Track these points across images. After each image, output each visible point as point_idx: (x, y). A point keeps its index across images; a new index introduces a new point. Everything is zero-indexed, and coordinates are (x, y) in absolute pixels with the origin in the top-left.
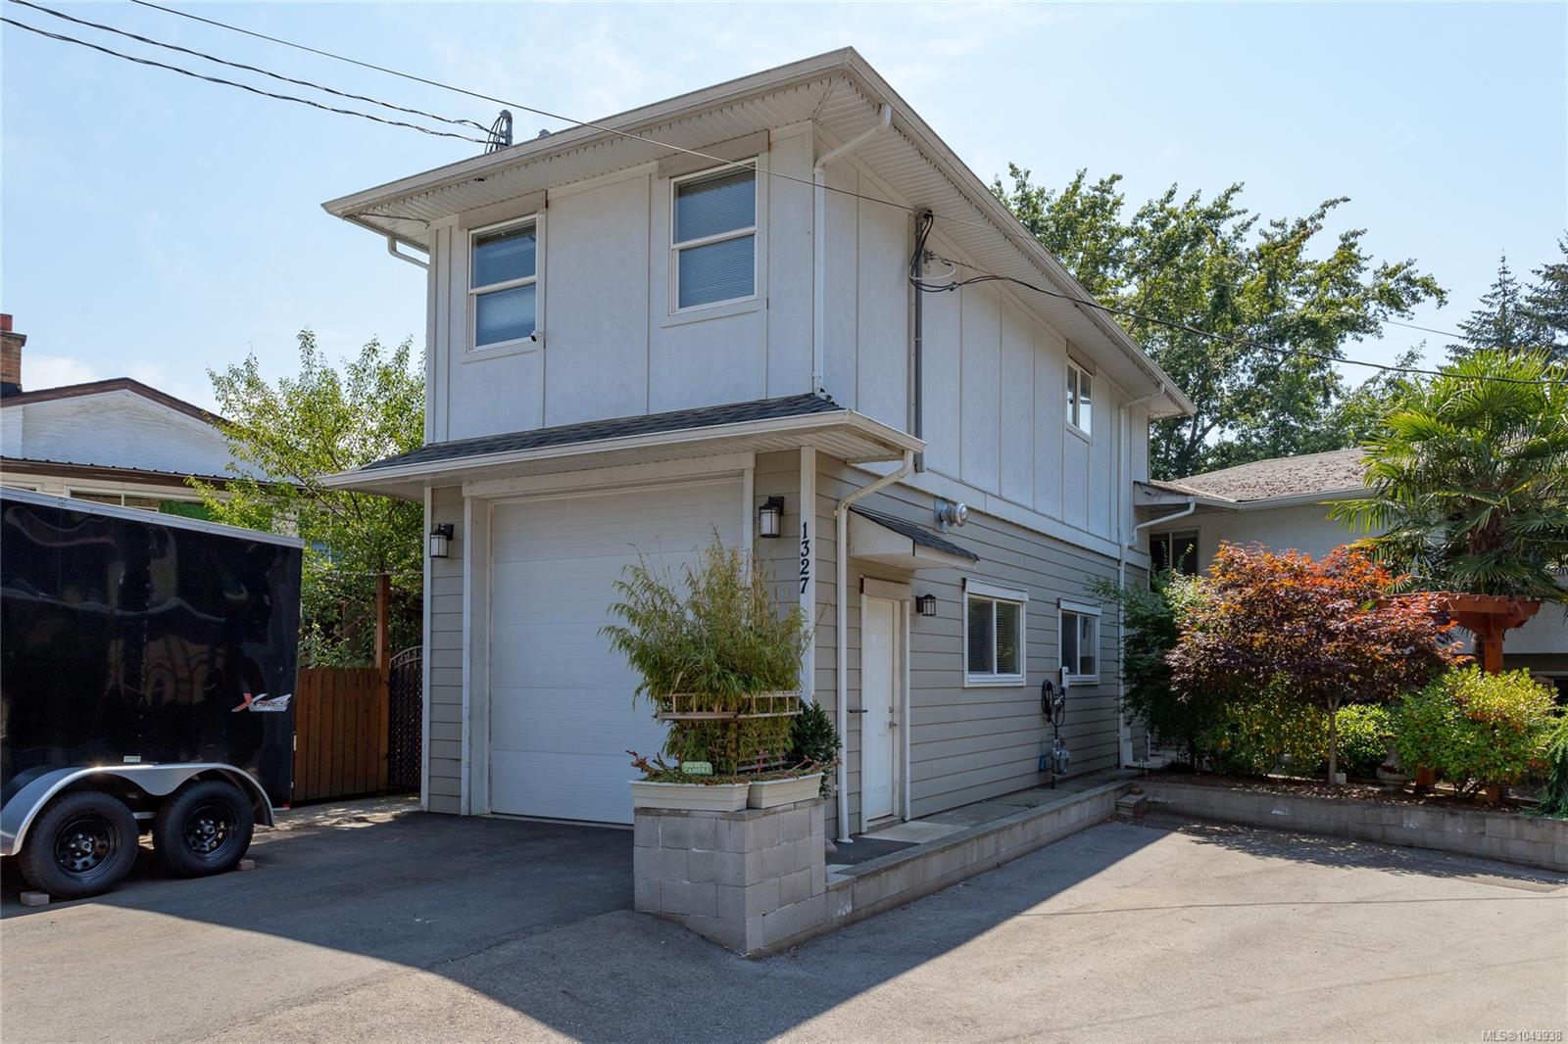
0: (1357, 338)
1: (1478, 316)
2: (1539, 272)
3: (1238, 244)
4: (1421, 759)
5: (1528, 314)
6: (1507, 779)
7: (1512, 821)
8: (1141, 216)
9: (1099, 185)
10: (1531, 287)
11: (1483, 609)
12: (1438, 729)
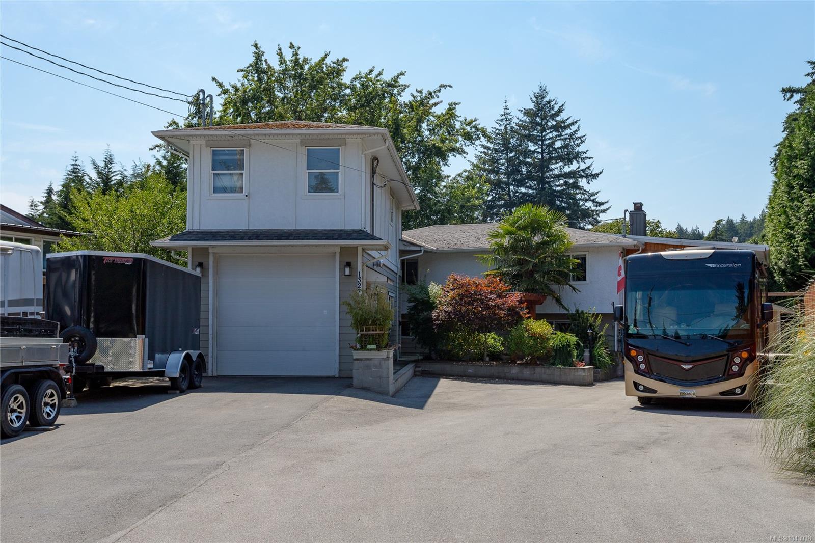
0: (454, 155)
1: (494, 130)
2: (522, 111)
3: (399, 98)
5: (517, 133)
8: (355, 79)
9: (336, 61)
10: (518, 118)
12: (522, 339)
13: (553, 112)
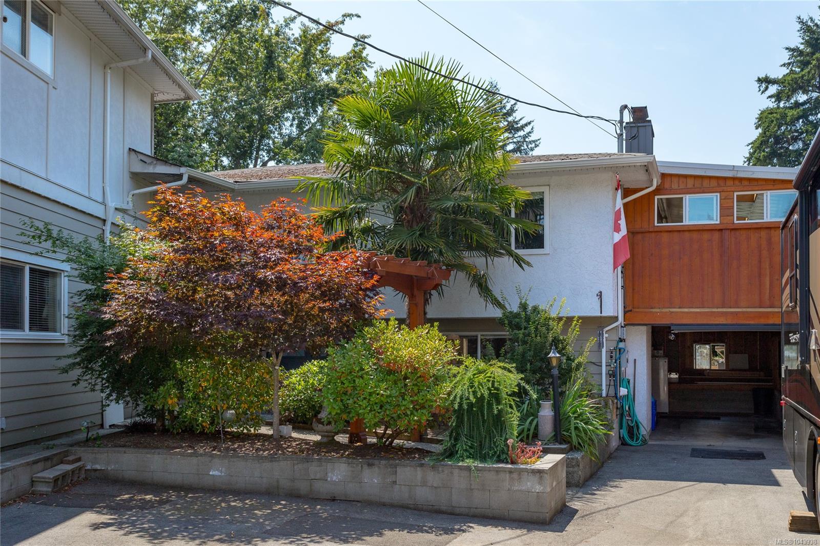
3: (287, 30)
4: (342, 411)
6: (416, 427)
7: (418, 468)
11: (408, 271)
12: (357, 380)
13: (505, 111)
